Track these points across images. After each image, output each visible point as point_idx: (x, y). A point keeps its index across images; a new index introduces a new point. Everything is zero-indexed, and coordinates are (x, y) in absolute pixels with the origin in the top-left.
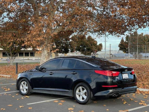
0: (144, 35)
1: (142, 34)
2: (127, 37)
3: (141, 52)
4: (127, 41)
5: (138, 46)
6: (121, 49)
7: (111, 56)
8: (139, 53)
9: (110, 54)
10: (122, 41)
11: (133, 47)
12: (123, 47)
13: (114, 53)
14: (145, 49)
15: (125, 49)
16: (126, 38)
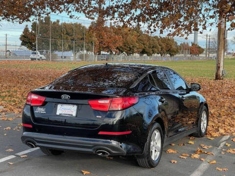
0: (60, 23)
1: (58, 21)
2: (34, 26)
3: (56, 49)
4: (33, 32)
5: (52, 40)
6: (24, 43)
7: (8, 53)
8: (52, 51)
9: (7, 51)
10: (26, 30)
11: (43, 41)
12: (27, 40)
13: (13, 50)
14: (61, 45)
15: (31, 43)
16: (32, 26)
